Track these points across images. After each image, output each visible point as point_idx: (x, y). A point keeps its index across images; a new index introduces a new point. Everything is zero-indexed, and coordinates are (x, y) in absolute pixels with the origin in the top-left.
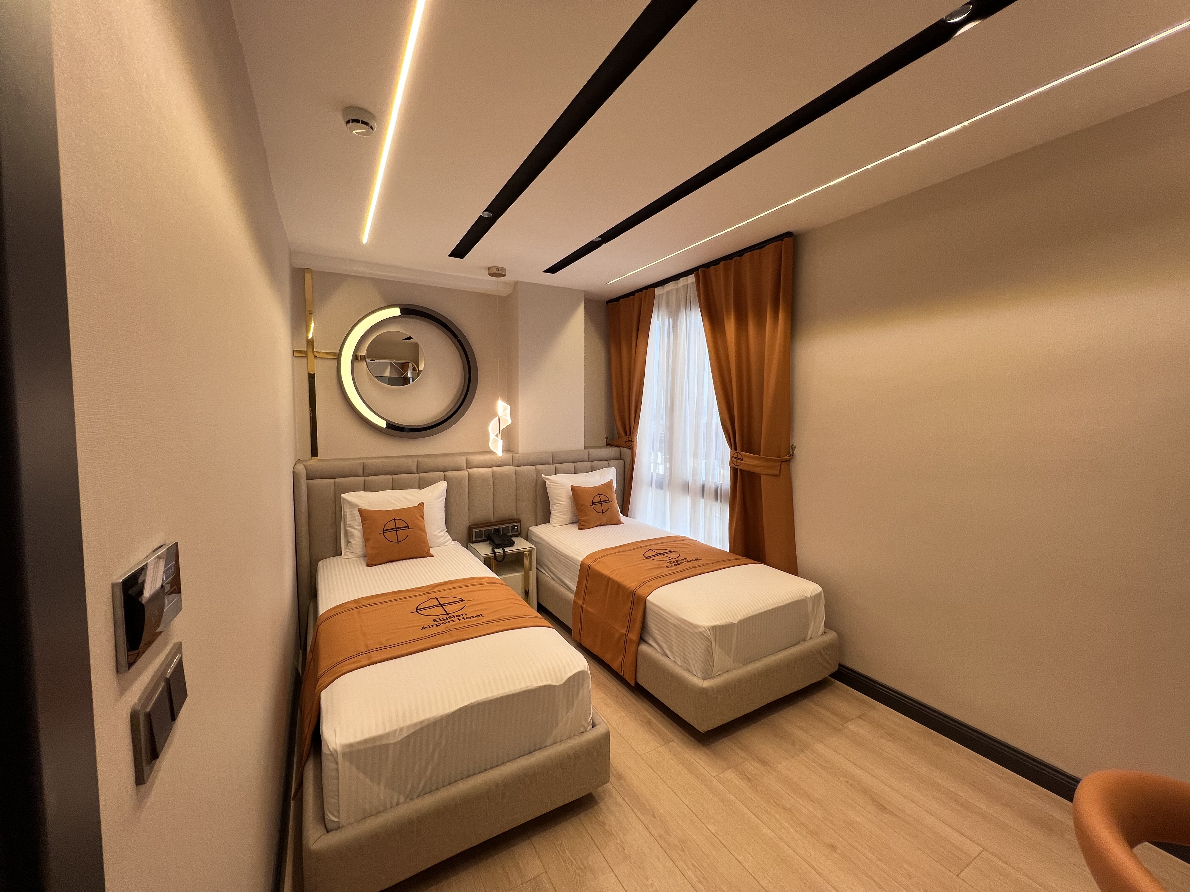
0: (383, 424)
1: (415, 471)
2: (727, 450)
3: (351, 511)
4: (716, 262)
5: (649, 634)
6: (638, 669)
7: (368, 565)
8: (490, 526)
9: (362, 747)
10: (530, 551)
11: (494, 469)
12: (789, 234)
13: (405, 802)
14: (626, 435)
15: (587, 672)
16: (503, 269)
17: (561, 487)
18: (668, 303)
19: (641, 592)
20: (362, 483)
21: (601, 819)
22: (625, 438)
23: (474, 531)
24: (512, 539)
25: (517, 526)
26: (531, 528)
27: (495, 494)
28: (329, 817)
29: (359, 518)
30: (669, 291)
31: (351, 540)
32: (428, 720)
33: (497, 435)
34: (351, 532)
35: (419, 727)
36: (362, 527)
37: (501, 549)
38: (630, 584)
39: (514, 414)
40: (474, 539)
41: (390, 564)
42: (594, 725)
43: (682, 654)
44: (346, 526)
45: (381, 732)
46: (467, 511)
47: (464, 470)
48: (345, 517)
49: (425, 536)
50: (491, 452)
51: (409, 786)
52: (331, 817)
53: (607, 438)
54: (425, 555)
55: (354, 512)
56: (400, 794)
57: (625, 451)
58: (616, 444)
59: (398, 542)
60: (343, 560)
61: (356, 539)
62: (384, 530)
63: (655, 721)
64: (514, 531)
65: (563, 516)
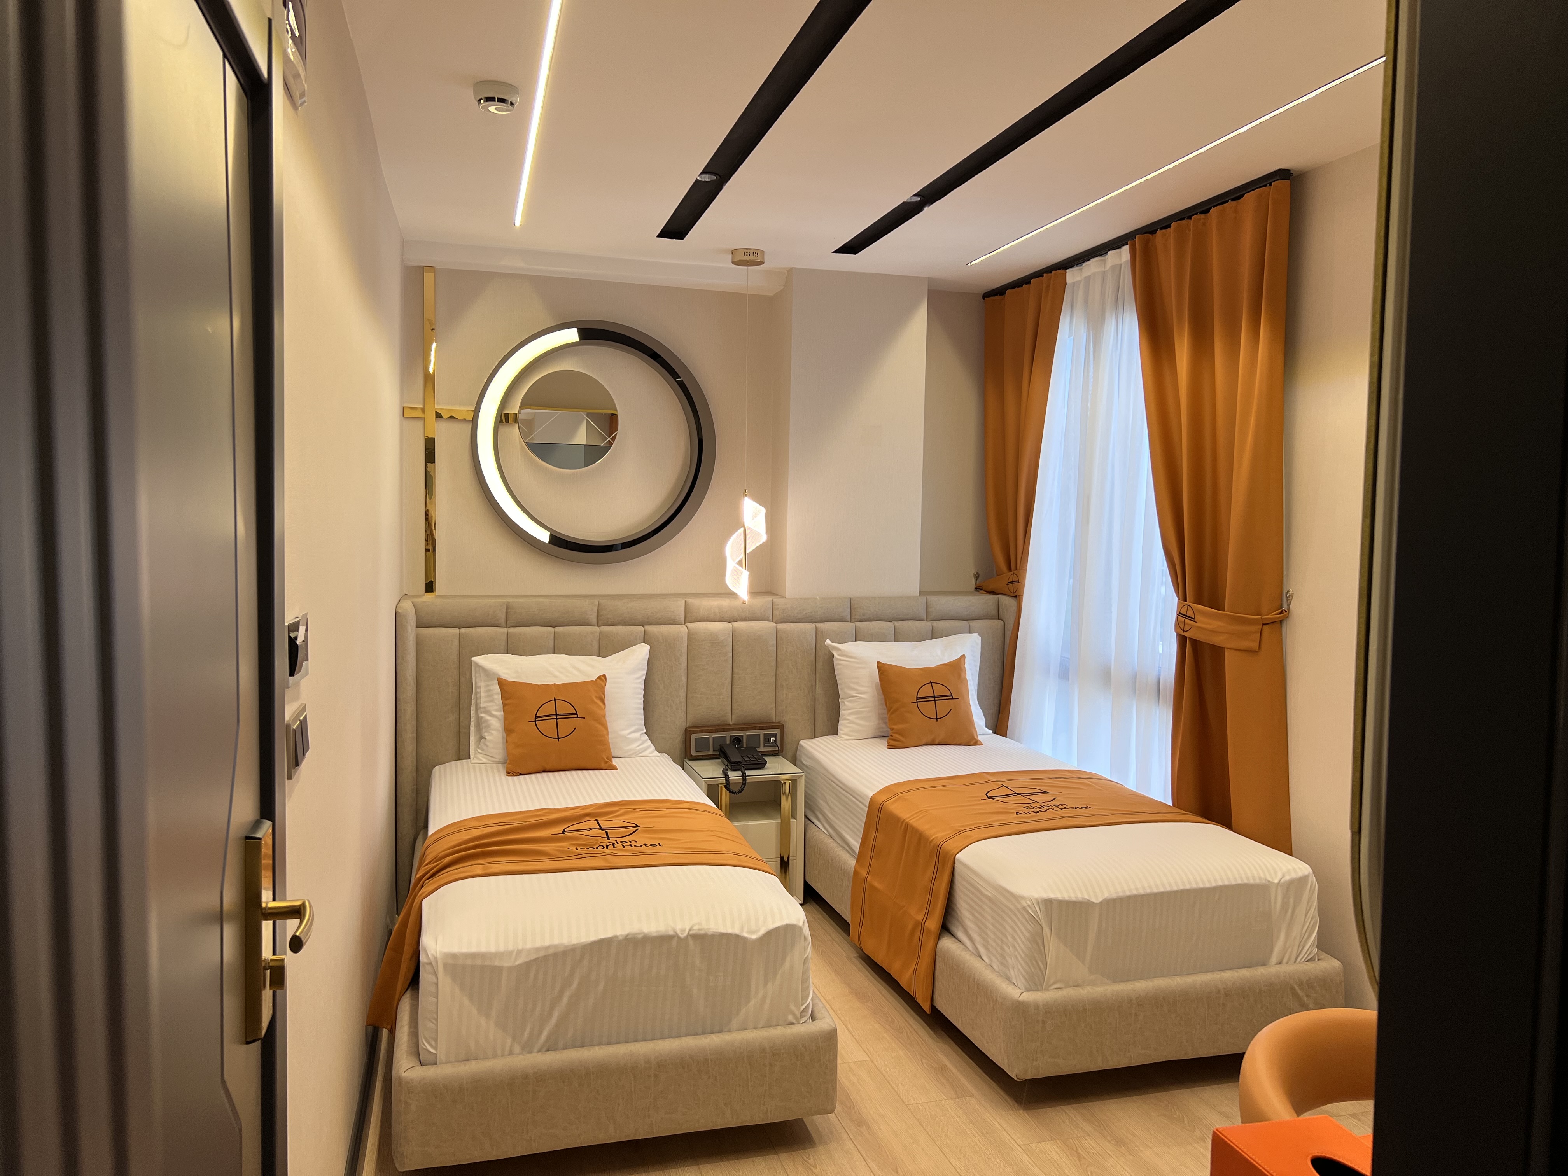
0: (544, 536)
1: (595, 621)
2: (1173, 601)
3: (488, 686)
4: (1164, 224)
5: (958, 920)
6: (937, 984)
7: (510, 773)
8: (724, 730)
9: (469, 962)
10: (794, 782)
11: (736, 625)
12: (1283, 174)
13: (521, 1054)
14: (1010, 569)
15: (801, 929)
16: (756, 252)
17: (860, 665)
18: (1086, 301)
19: (949, 846)
20: (504, 638)
21: (811, 1161)
22: (1007, 576)
23: (694, 737)
24: (765, 758)
25: (775, 735)
26: (803, 742)
27: (735, 670)
28: (425, 1046)
29: (498, 697)
30: (1090, 276)
31: (486, 734)
32: (555, 946)
33: (740, 563)
34: (487, 721)
35: (542, 954)
36: (503, 713)
37: (740, 772)
38: (936, 833)
39: (774, 523)
40: (694, 753)
41: (544, 775)
42: (813, 1018)
43: (999, 950)
44: (479, 711)
45: (493, 949)
46: (683, 700)
47: (681, 624)
48: (478, 696)
49: (605, 733)
50: (732, 595)
51: (527, 1034)
52: (426, 1045)
53: (977, 576)
54: (603, 765)
55: (491, 688)
56: (514, 1039)
57: (1005, 600)
58: (991, 587)
59: (558, 738)
60: (471, 765)
61: (493, 732)
62: (536, 717)
63: (954, 1070)
64: (770, 744)
65: (861, 722)
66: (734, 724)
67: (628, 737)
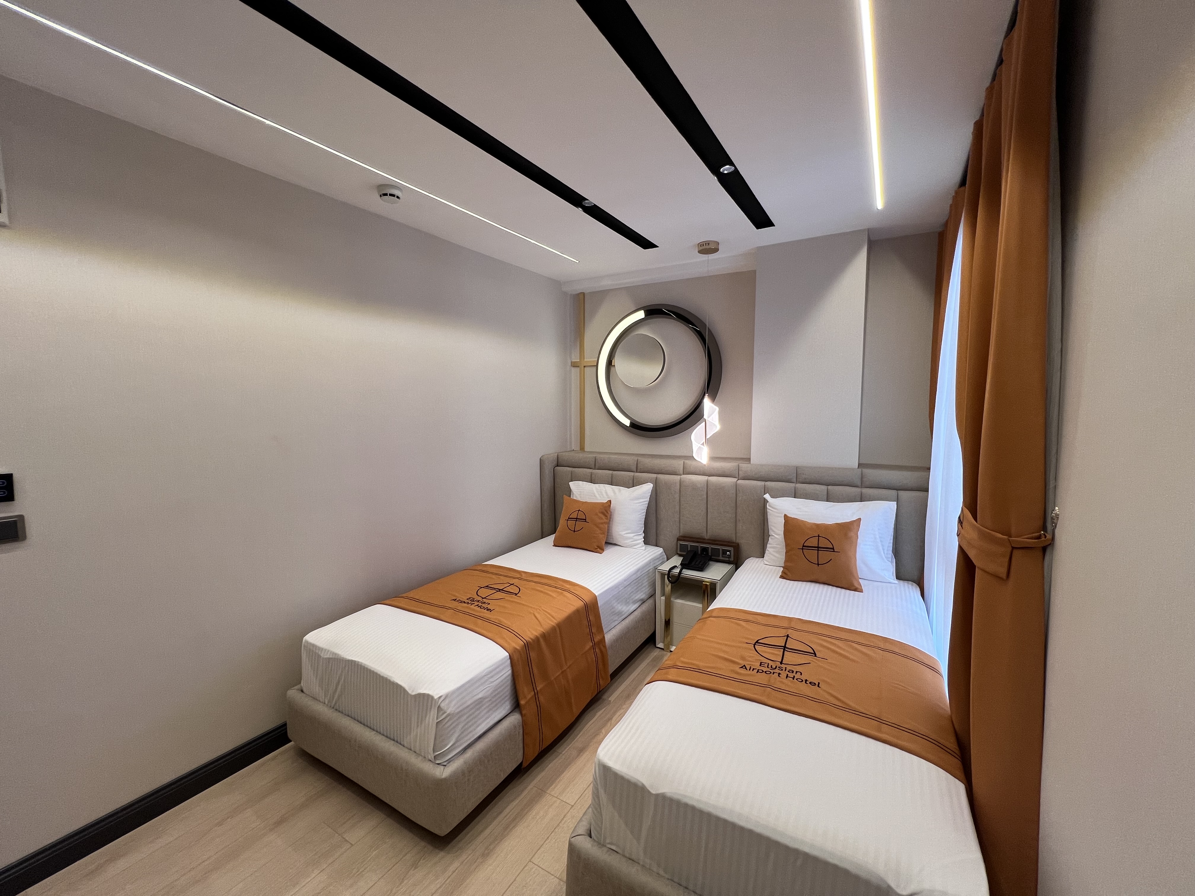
0: (627, 422)
1: (634, 469)
8: (698, 542)
10: (714, 585)
11: (708, 478)
23: (680, 543)
25: (729, 551)
27: (708, 507)
33: (703, 443)
37: (684, 570)
46: (677, 520)
47: (679, 475)
59: (574, 531)
62: (569, 518)
64: (726, 556)
65: (777, 555)
66: (708, 539)
67: (625, 535)
